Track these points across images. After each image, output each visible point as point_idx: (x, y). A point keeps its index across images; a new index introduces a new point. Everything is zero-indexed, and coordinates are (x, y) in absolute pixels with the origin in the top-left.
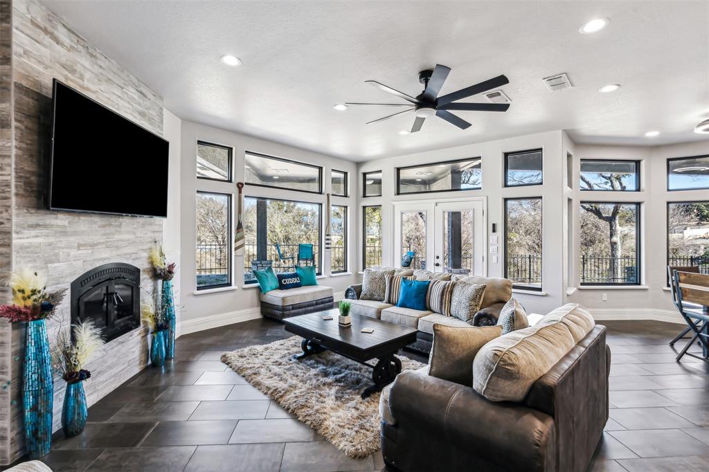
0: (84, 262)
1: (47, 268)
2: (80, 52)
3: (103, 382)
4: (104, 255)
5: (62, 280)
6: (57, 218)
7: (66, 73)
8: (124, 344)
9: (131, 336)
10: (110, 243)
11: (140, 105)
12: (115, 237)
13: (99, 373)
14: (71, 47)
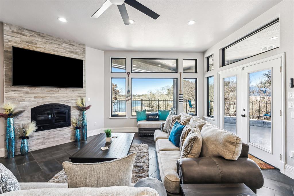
0: (38, 102)
1: (19, 103)
2: (35, 36)
3: (49, 142)
4: (49, 101)
5: (27, 107)
6: (24, 89)
7: (28, 44)
8: (61, 131)
9: (65, 129)
10: (52, 97)
11: (70, 49)
12: (55, 95)
13: (47, 139)
14: (31, 35)
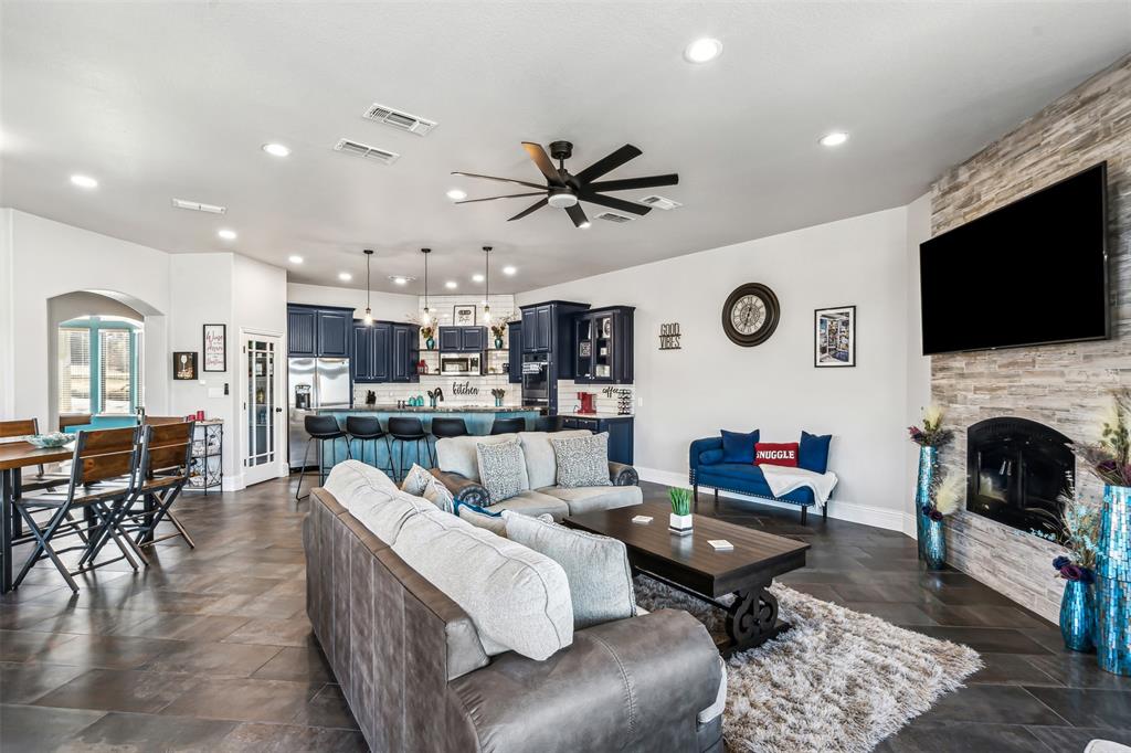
0: (980, 408)
5: (959, 421)
10: (1013, 389)
11: (1079, 131)
12: (1023, 380)
